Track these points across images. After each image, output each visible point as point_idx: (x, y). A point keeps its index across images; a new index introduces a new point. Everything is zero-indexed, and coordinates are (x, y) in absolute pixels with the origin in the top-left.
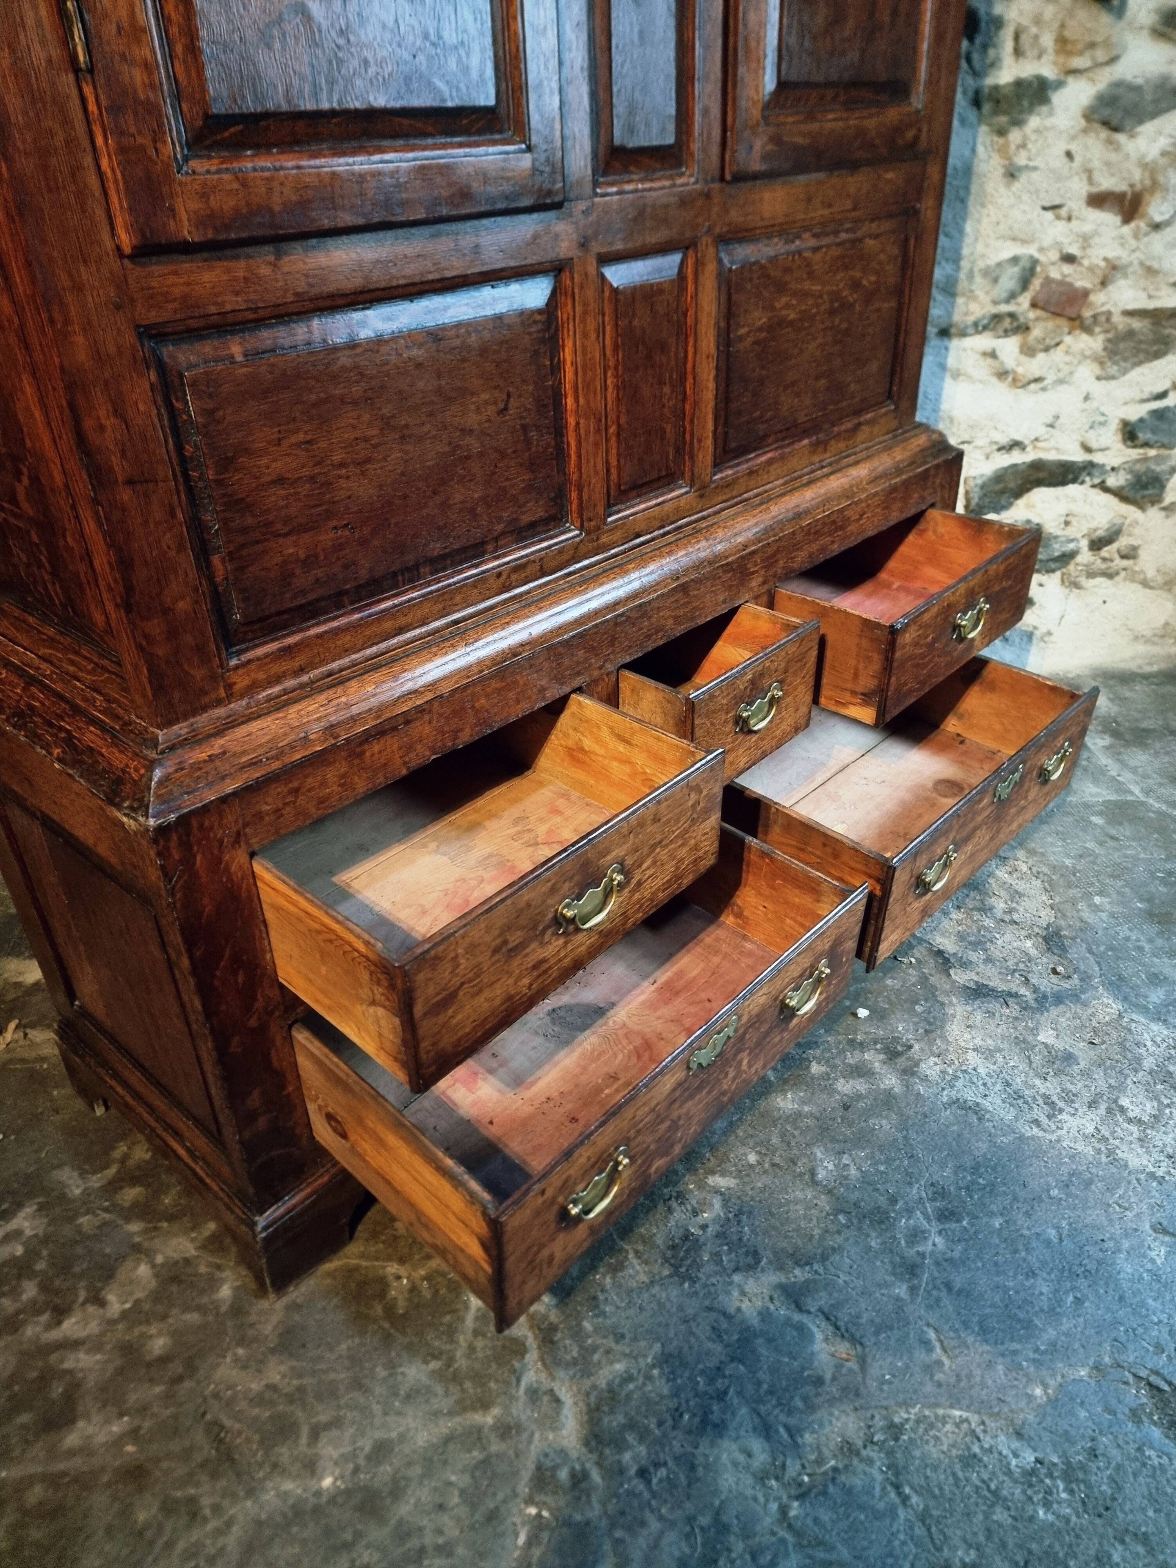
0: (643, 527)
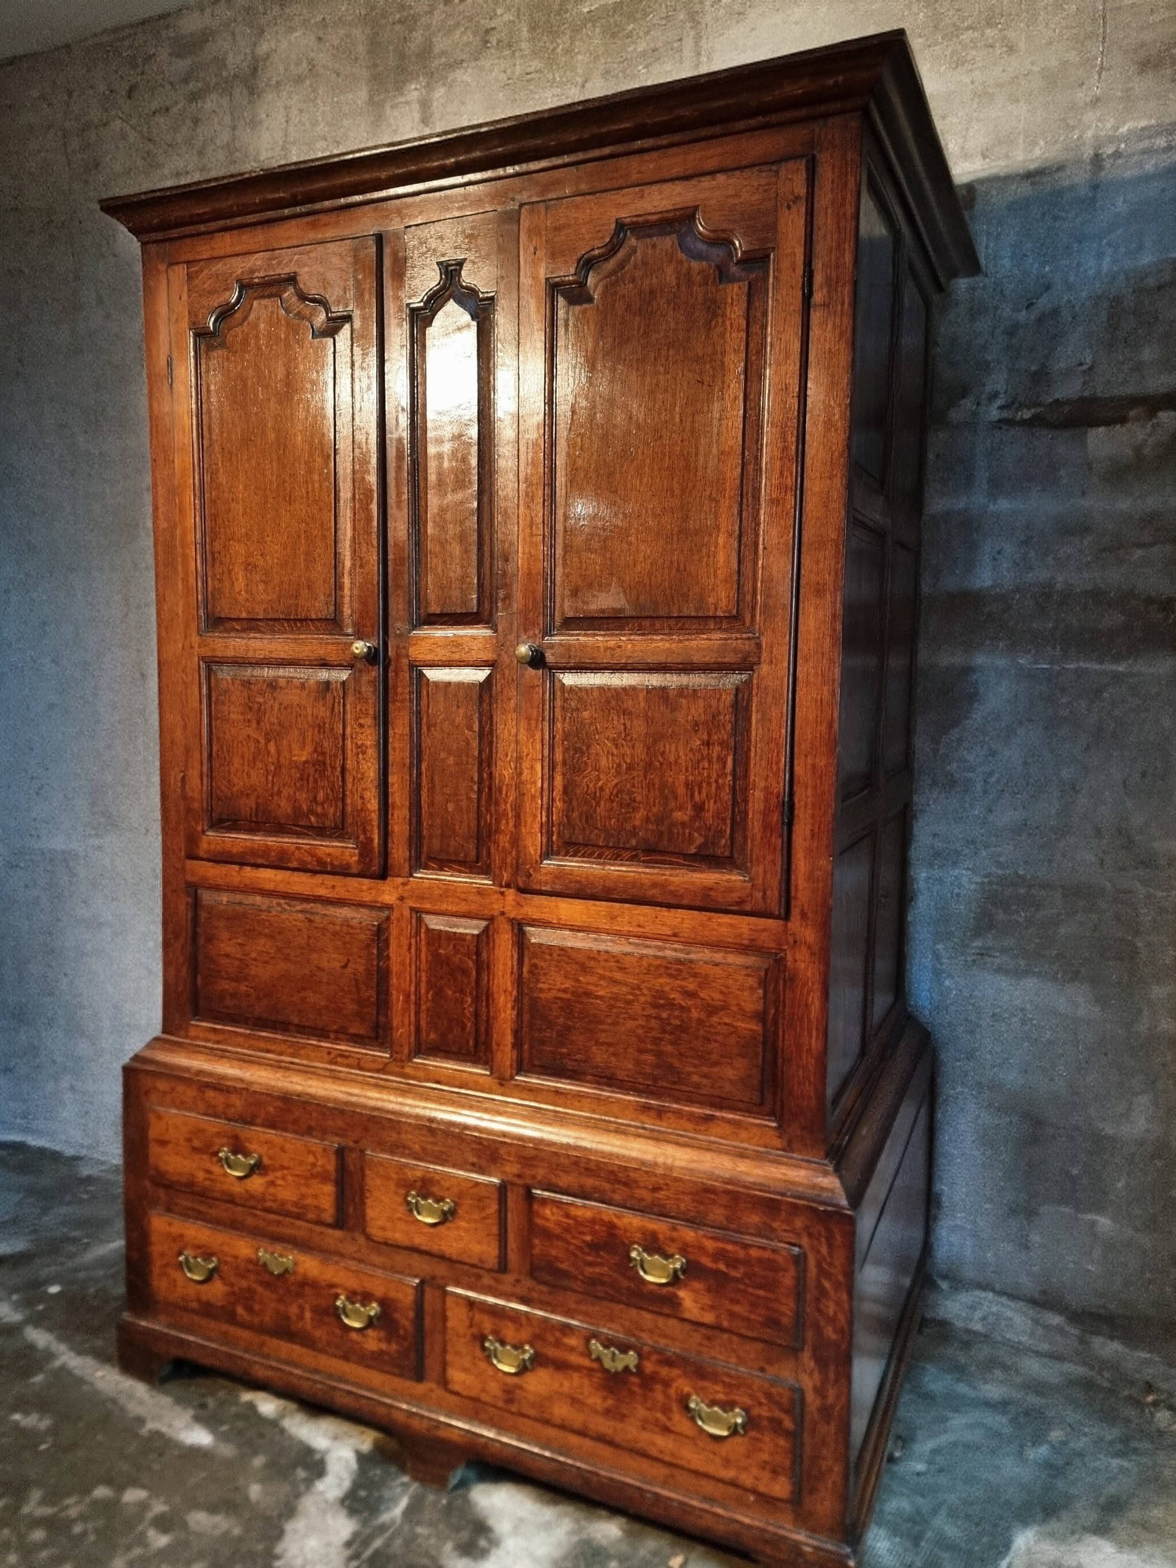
0: (443, 1079)
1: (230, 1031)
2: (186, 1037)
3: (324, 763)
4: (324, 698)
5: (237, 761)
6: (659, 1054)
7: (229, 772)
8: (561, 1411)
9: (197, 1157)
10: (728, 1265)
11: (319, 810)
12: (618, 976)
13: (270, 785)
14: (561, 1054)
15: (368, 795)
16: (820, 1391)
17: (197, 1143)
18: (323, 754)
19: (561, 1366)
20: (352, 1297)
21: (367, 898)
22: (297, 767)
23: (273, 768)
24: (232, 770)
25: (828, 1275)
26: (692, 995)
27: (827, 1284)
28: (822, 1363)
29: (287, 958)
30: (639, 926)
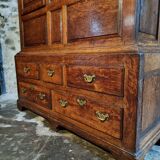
8: (73, 115)
10: (105, 75)
16: (128, 109)
19: (72, 105)
25: (131, 74)
27: (131, 77)
28: (129, 101)
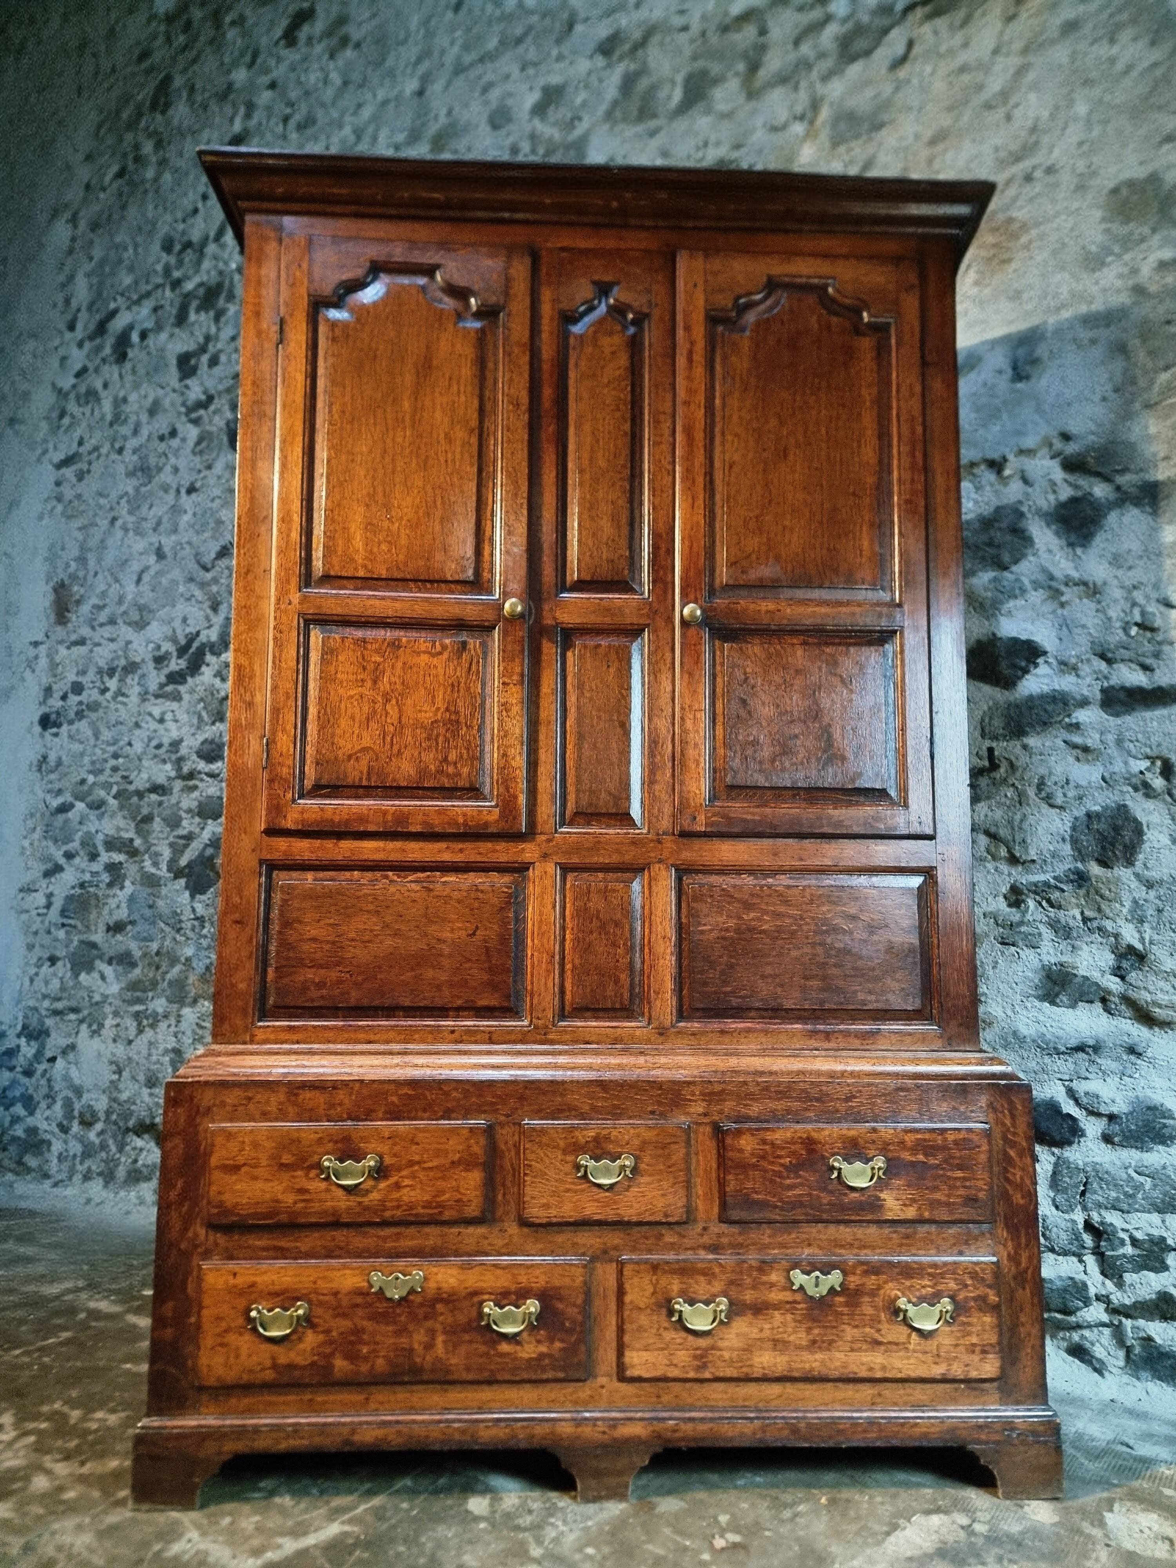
0: (593, 1038)
1: (314, 1027)
2: (252, 1042)
3: (458, 722)
4: (460, 657)
5: (343, 723)
6: (824, 978)
7: (333, 735)
8: (762, 1360)
9: (286, 1176)
10: (926, 1155)
11: (451, 770)
12: (782, 909)
13: (388, 747)
14: (725, 993)
15: (511, 752)
16: (1014, 1259)
17: (286, 1159)
18: (457, 713)
19: (759, 1309)
20: (502, 1298)
21: (503, 858)
22: (423, 727)
23: (392, 729)
24: (338, 732)
25: (1013, 1144)
26: (854, 918)
27: (1012, 1153)
28: (1013, 1231)
29: (397, 934)
30: (801, 859)
